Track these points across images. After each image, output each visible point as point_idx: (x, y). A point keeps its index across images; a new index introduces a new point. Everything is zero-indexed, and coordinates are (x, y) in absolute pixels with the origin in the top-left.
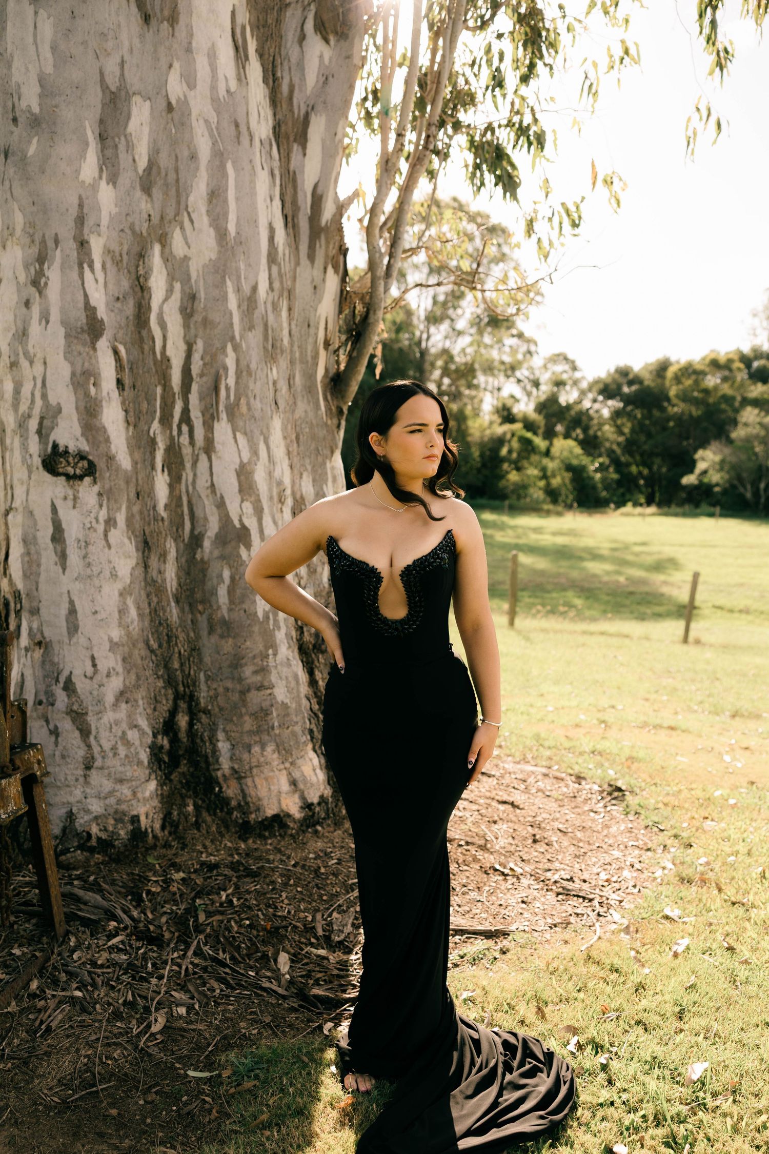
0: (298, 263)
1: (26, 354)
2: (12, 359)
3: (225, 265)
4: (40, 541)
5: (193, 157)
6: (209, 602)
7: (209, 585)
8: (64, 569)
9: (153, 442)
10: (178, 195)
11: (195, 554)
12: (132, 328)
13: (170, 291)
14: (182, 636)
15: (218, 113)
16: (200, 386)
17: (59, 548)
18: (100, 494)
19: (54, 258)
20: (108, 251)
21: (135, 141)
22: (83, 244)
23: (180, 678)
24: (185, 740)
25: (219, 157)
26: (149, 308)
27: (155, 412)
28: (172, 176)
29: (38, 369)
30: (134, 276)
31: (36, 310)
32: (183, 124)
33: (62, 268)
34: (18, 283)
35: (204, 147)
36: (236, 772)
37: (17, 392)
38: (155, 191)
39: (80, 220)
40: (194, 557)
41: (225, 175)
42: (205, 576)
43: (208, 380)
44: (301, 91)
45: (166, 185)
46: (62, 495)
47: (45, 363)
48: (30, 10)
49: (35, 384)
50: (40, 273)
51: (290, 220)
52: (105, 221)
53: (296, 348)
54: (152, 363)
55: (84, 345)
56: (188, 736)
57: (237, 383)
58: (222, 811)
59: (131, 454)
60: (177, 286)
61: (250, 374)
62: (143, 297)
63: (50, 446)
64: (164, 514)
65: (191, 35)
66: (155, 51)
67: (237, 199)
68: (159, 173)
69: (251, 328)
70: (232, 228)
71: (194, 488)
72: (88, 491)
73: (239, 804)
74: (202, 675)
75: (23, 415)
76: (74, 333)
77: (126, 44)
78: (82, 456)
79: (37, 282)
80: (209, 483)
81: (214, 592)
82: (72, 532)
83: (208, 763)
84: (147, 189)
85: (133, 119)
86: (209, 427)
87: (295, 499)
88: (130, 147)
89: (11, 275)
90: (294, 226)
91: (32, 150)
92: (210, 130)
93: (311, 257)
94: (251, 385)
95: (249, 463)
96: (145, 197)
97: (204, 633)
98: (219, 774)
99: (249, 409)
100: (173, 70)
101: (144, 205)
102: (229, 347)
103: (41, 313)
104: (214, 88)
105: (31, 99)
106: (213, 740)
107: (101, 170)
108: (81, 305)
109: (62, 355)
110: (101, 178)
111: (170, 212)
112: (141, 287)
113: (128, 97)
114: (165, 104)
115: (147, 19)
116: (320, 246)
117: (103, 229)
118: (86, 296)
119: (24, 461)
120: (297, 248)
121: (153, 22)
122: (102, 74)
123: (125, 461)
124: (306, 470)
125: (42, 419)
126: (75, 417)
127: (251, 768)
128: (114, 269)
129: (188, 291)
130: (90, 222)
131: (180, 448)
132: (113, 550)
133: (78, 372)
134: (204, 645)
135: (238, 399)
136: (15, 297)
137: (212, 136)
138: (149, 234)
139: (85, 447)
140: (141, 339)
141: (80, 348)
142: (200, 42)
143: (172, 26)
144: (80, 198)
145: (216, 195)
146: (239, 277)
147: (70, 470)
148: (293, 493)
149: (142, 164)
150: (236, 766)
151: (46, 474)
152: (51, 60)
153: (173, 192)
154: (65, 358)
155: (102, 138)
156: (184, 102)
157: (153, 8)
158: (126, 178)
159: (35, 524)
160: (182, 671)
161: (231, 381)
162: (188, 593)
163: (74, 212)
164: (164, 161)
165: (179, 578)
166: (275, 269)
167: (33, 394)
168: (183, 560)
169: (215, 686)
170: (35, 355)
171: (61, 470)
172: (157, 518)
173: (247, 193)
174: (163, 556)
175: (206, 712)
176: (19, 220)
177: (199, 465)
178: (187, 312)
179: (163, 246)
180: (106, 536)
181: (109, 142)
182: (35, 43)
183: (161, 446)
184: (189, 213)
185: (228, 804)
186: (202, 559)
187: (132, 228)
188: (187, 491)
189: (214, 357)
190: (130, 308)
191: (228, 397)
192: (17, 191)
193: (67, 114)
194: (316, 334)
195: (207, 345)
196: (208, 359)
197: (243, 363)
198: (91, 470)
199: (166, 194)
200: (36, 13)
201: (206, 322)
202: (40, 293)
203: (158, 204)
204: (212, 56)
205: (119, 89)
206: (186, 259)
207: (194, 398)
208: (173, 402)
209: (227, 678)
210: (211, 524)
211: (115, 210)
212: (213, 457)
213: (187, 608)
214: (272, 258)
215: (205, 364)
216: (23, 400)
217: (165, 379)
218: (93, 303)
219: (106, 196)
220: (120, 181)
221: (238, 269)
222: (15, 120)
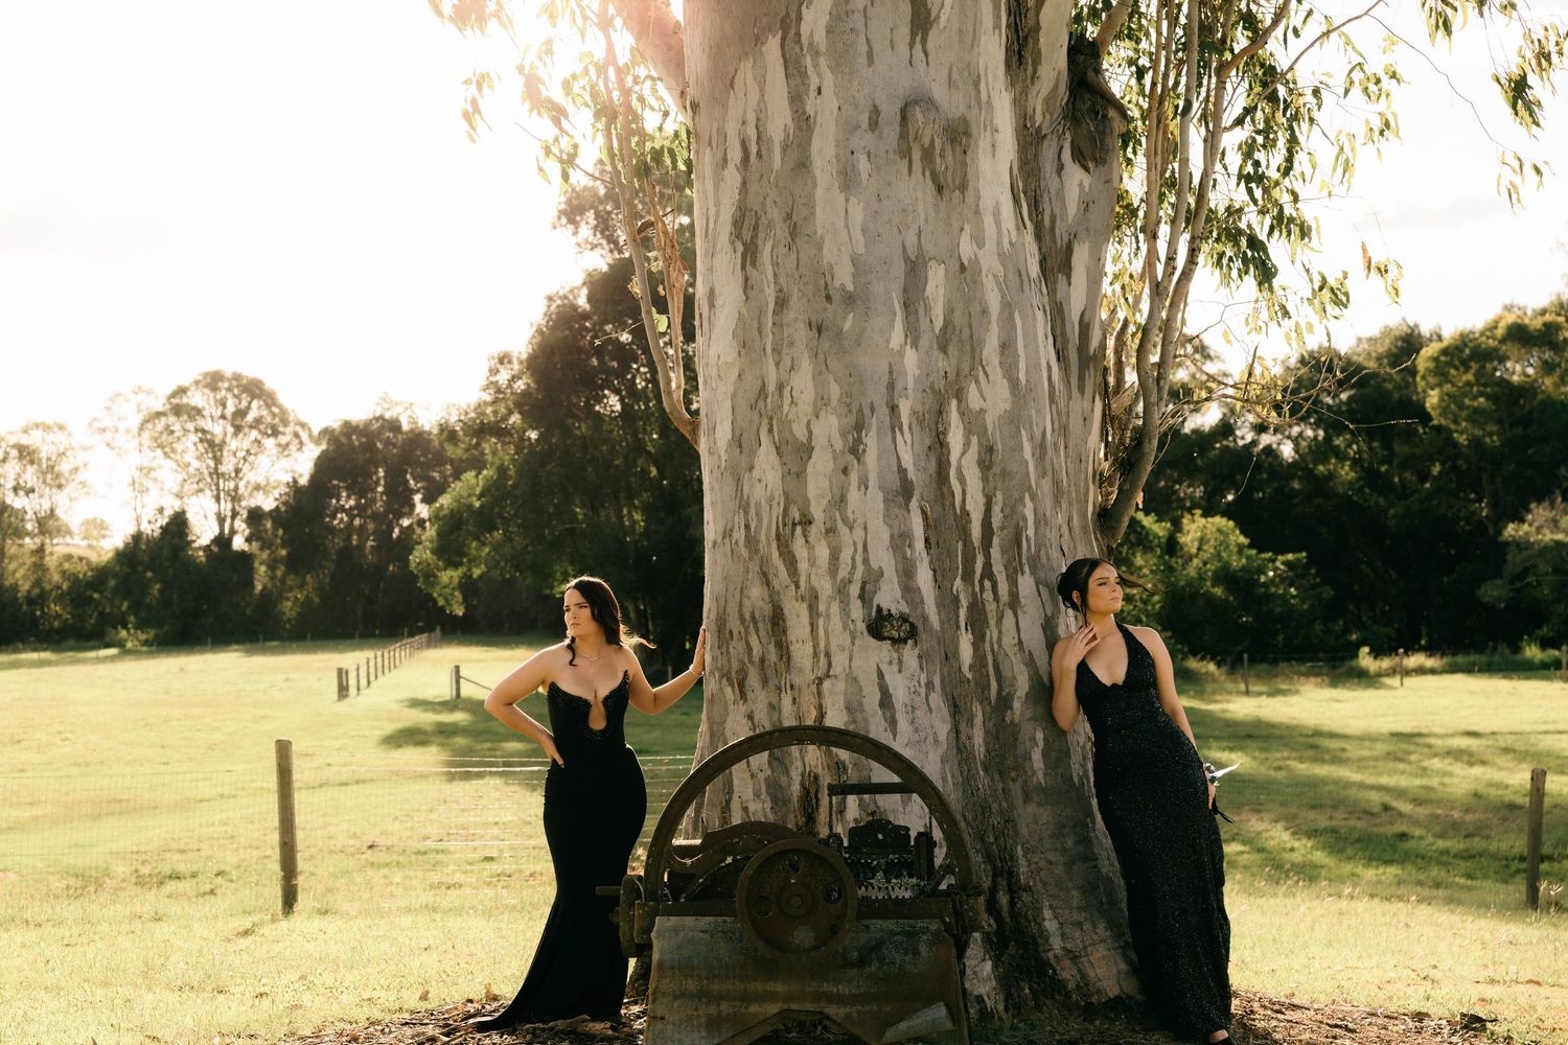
0: (1070, 398)
1: (845, 520)
2: (828, 526)
3: (1019, 415)
4: (867, 706)
5: (985, 312)
6: (1024, 768)
7: (1021, 750)
8: (895, 736)
9: (956, 600)
10: (973, 351)
11: (1004, 717)
12: (935, 485)
13: (967, 445)
14: (995, 807)
15: (1004, 266)
16: (1002, 539)
17: (888, 714)
18: (920, 657)
19: (870, 425)
20: (914, 413)
21: (932, 304)
22: (893, 409)
23: (997, 852)
24: (1008, 920)
25: (1007, 307)
26: (949, 464)
27: (957, 568)
28: (966, 332)
29: (859, 534)
30: (934, 434)
31: (854, 477)
32: (975, 282)
33: (879, 434)
34: (834, 451)
35: (994, 300)
36: (1070, 951)
37: (835, 557)
38: (952, 350)
39: (891, 386)
40: (1003, 720)
41: (1013, 325)
42: (1016, 739)
43: (1009, 532)
44: (1062, 220)
45: (961, 341)
46: (888, 660)
47: (866, 528)
48: (841, 198)
49: (856, 550)
50: (859, 441)
51: (1061, 355)
52: (910, 386)
53: (1072, 488)
54: (952, 518)
55: (900, 508)
56: (1011, 917)
57: (1036, 533)
58: (1060, 994)
59: (939, 613)
60: (974, 439)
61: (1046, 523)
62: (942, 453)
63: (874, 610)
64: (969, 676)
65: (978, 197)
66: (949, 217)
67: (1025, 347)
68: (954, 330)
69: (1044, 475)
70: (1022, 377)
71: (1000, 646)
72: (910, 654)
73: (1078, 986)
74: (1019, 848)
75: (842, 581)
76: (890, 497)
77: (922, 214)
78: (904, 619)
79: (856, 450)
80: (1016, 640)
81: (1028, 757)
82: (900, 696)
83: (1036, 945)
84: (943, 348)
85: (929, 284)
86: (1013, 581)
88: (928, 309)
89: (825, 442)
90: (1064, 358)
91: (847, 326)
92: (998, 283)
93: (1081, 389)
94: (1048, 533)
95: (1053, 616)
96: (941, 355)
97: (1019, 802)
98: (1050, 955)
99: (1048, 559)
100: (964, 233)
101: (942, 363)
102: (1027, 496)
103: (860, 479)
104: (999, 243)
105: (844, 278)
106: (1038, 919)
107: (906, 336)
108: (895, 468)
109: (881, 519)
110: (906, 343)
111: (966, 367)
112: (939, 444)
113: (925, 263)
114: (958, 266)
115: (940, 189)
117: (910, 391)
118: (898, 458)
119: (845, 626)
120: (1069, 382)
121: (946, 192)
122: (904, 247)
123: (934, 620)
125: (864, 583)
126: (895, 580)
127: (1085, 947)
128: (919, 429)
129: (985, 443)
130: (899, 387)
131: (984, 606)
132: (934, 715)
133: (896, 534)
134: (1019, 816)
135: (1038, 550)
136: (831, 465)
137: (1000, 289)
138: (946, 391)
139: (906, 609)
140: (942, 496)
141: (897, 511)
142: (986, 203)
143: (963, 193)
144: (890, 365)
145: (1006, 346)
146: (1031, 425)
147: (895, 634)
149: (939, 324)
150: (1069, 946)
151: (871, 639)
152: (862, 240)
153: (968, 348)
154: (885, 522)
155: (906, 306)
156: (975, 261)
157: (946, 179)
158: (926, 340)
159: (861, 691)
160: (998, 845)
161: (1031, 532)
162: (997, 760)
163: (885, 379)
164: (959, 319)
165: (987, 744)
166: (1054, 407)
167: (853, 559)
168: (991, 724)
169: (1036, 859)
170: (855, 521)
171: (886, 634)
172: (963, 681)
173: (1030, 338)
174: (971, 720)
175: (1027, 889)
176: (835, 390)
177: (1005, 621)
178: (985, 465)
179: (959, 401)
180: (927, 700)
181: (911, 309)
182: (847, 226)
183: (964, 602)
184: (983, 367)
185: (1065, 987)
186: (1012, 722)
187: (932, 388)
188: (992, 650)
189: (1014, 508)
190: (932, 466)
191: (1029, 548)
192: (833, 363)
193: (877, 289)
194: (1087, 469)
195: (1006, 497)
196: (1008, 511)
197: (1040, 512)
198: (913, 633)
199: (961, 350)
200: (847, 200)
201: (1004, 474)
202: (858, 460)
203: (954, 361)
204: (997, 213)
205: (917, 257)
206: (982, 411)
207: (995, 552)
208: (975, 557)
209: (1049, 850)
210: (1020, 683)
211: (917, 372)
212: (1019, 613)
213: (996, 776)
214: (1052, 400)
215: (1005, 517)
216: (842, 566)
217: (965, 533)
218: (904, 465)
219: (911, 359)
220: (921, 343)
221: (1030, 417)
222: (828, 298)
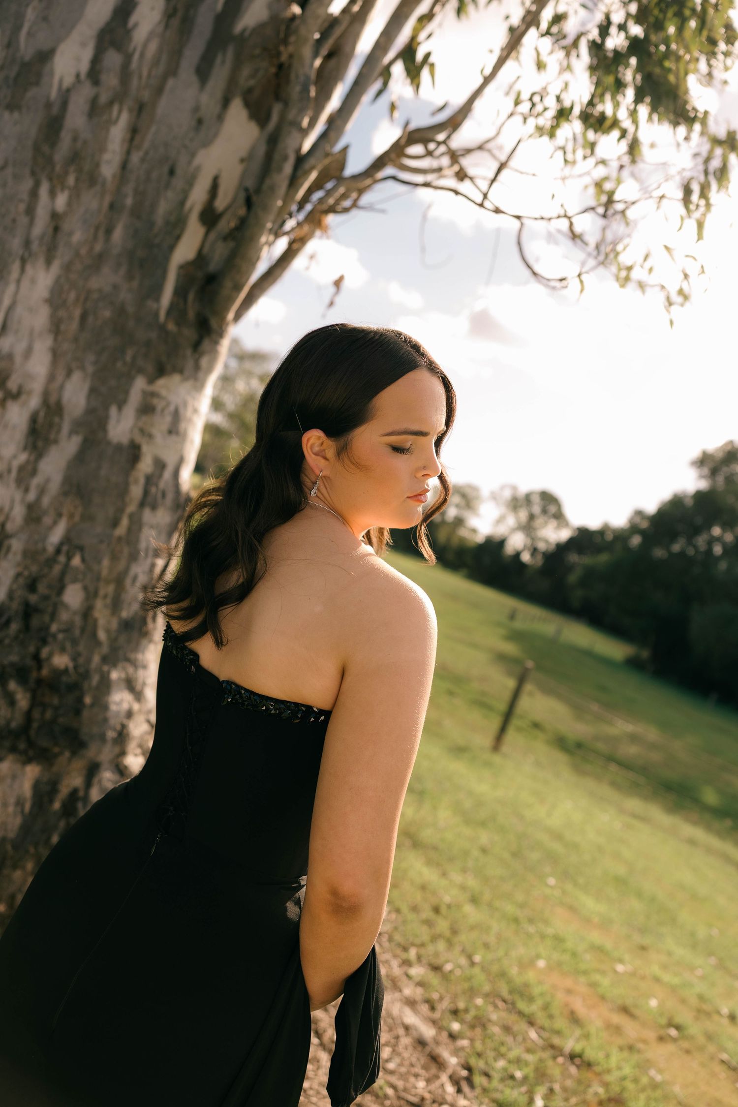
0: (172, 71)
53: (129, 190)
87: (45, 402)
93: (203, 72)
116: (223, 62)
124: (82, 368)
146: (17, 28)
148: (46, 394)
194: (186, 192)
